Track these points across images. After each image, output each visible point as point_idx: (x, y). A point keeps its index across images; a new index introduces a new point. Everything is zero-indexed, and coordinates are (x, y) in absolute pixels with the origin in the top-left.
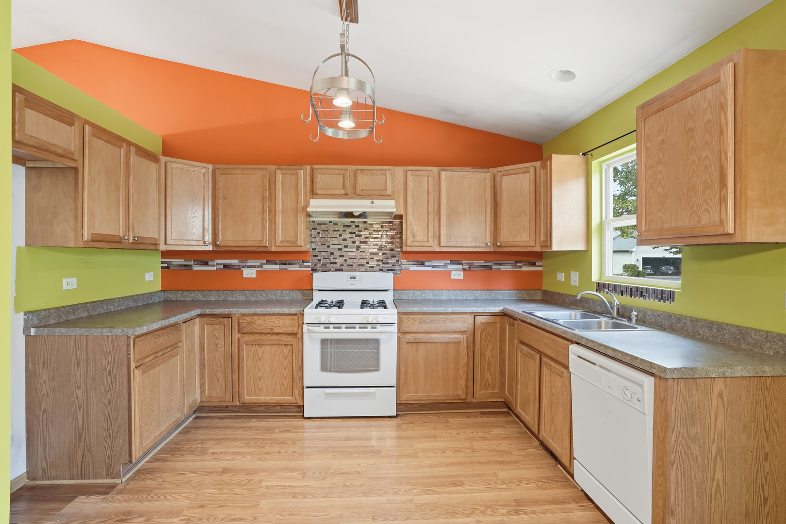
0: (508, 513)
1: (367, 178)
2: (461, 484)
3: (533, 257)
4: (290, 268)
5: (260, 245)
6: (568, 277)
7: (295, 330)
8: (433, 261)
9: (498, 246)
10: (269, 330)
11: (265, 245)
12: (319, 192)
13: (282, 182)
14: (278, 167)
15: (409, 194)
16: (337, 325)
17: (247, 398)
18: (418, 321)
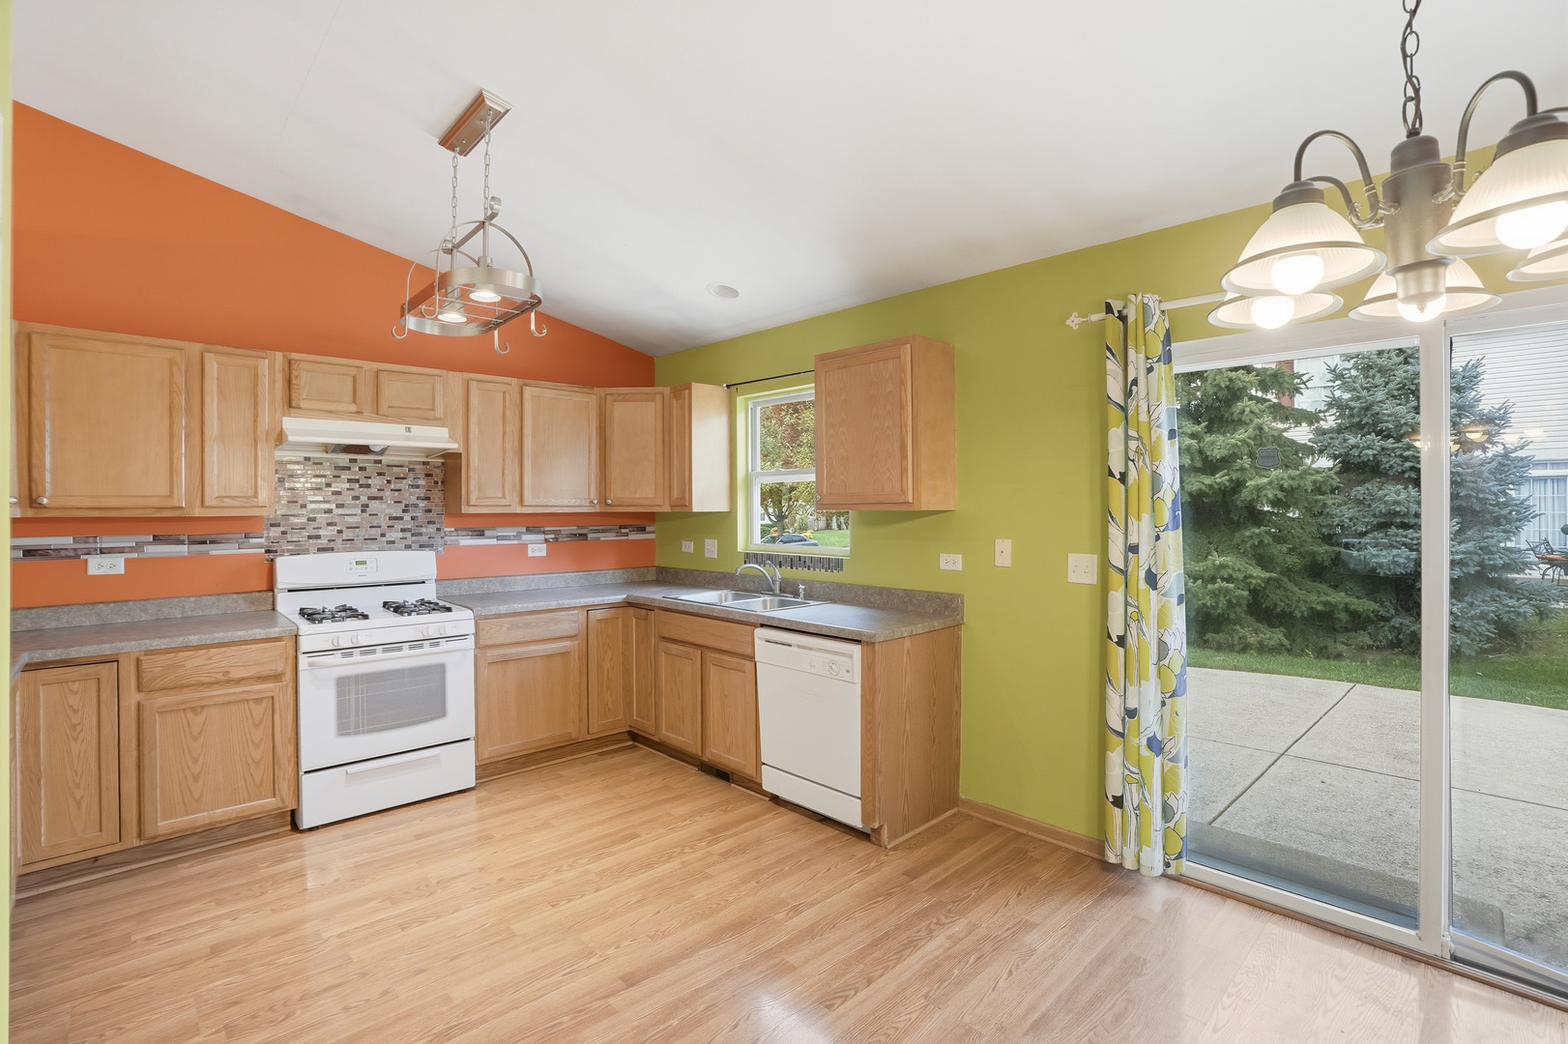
0: (709, 844)
1: (398, 386)
2: (637, 836)
3: (642, 520)
4: (215, 551)
5: (165, 504)
6: (700, 548)
7: (280, 668)
8: (499, 529)
9: (609, 505)
10: (220, 676)
11: (177, 505)
12: (303, 404)
13: (218, 379)
14: (208, 347)
15: (473, 419)
16: (368, 649)
17: (164, 825)
18: (506, 626)
